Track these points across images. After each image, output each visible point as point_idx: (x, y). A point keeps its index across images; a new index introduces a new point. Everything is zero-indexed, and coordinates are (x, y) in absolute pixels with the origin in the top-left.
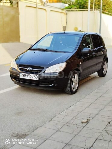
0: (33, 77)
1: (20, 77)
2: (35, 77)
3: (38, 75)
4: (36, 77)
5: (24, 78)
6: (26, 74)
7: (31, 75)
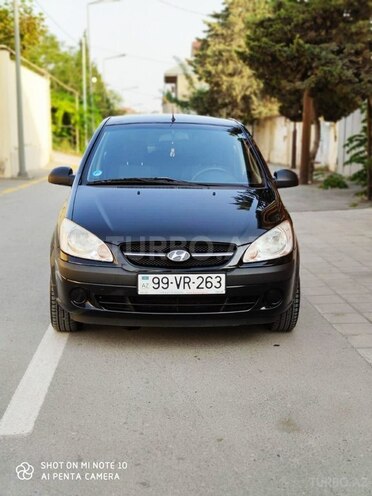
0: (203, 285)
1: (139, 293)
2: (209, 285)
3: (223, 276)
4: (215, 282)
5: (160, 292)
6: (171, 277)
7: (193, 277)
